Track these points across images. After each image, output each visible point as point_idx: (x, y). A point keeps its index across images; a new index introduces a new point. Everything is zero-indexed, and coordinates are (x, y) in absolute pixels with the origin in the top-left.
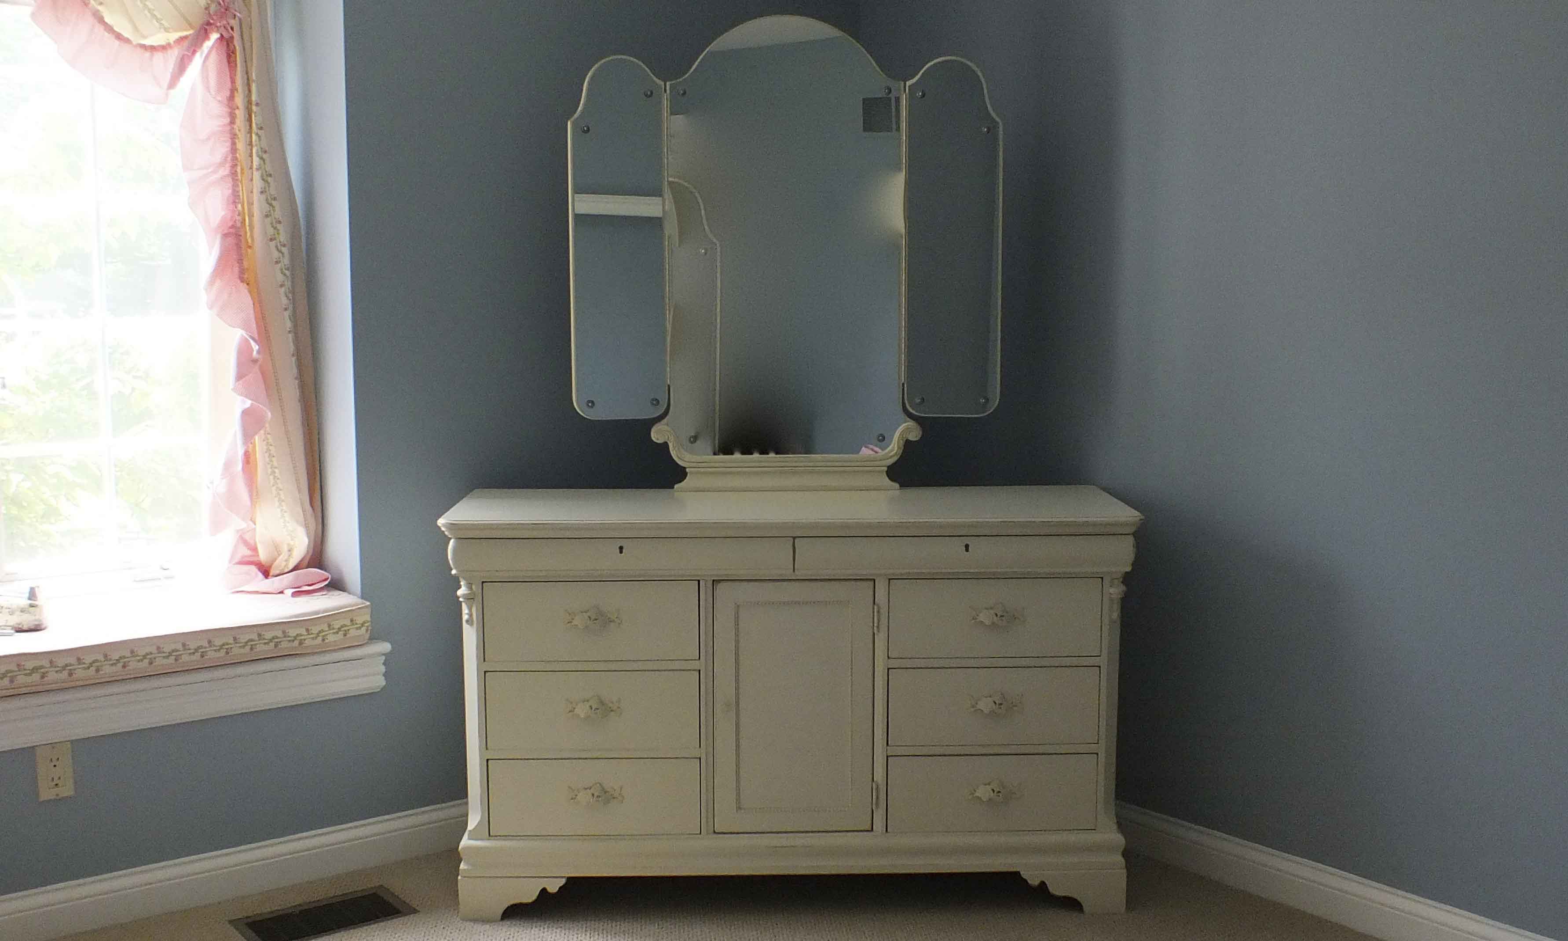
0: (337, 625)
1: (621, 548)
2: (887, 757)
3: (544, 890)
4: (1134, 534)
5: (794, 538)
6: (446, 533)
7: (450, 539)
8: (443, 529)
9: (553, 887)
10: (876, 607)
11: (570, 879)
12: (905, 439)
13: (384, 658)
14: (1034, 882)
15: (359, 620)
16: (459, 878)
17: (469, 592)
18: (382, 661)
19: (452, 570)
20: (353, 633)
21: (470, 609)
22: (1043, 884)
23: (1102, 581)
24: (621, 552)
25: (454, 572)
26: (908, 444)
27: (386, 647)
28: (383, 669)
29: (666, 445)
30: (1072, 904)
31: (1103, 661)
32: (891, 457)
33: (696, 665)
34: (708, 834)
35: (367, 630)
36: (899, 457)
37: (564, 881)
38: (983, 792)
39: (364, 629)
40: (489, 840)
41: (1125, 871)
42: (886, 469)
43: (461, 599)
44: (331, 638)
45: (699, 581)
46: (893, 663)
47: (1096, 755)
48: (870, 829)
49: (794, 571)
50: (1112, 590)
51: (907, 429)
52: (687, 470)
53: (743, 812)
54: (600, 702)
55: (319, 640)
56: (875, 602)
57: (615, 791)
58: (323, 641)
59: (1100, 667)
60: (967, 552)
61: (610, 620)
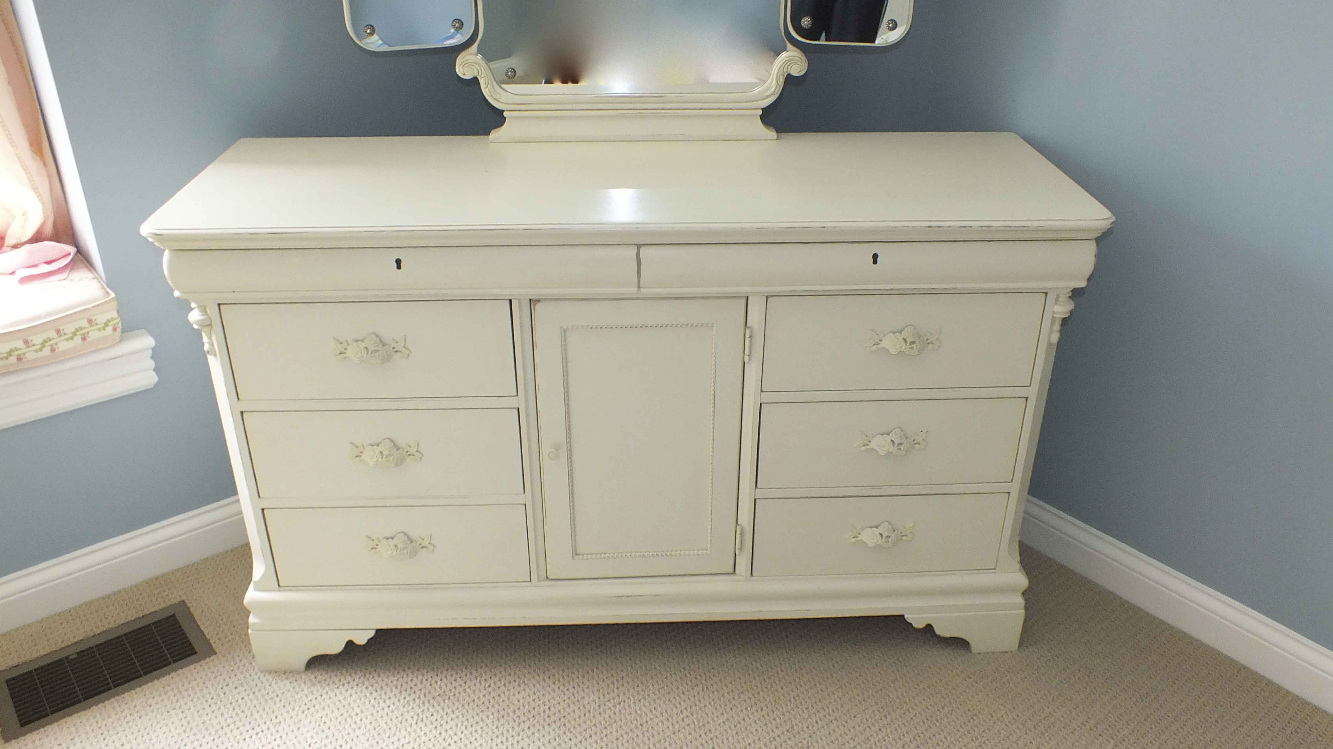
0: (69, 329)
1: (398, 262)
2: (755, 500)
3: (350, 644)
4: (1098, 240)
5: (639, 246)
6: (156, 244)
7: (164, 250)
8: (150, 240)
9: (361, 639)
10: (748, 331)
11: (378, 631)
12: (786, 74)
13: (150, 352)
14: (919, 624)
15: (101, 319)
16: (250, 631)
17: (202, 317)
18: (151, 355)
19: (173, 291)
20: (94, 335)
21: (210, 338)
22: (929, 626)
23: (1046, 296)
24: (399, 267)
25: (177, 294)
26: (790, 80)
27: (149, 341)
29: (475, 81)
30: (960, 644)
31: (1033, 392)
32: (767, 97)
33: (514, 402)
34: (539, 581)
35: (115, 329)
36: (777, 96)
37: (372, 634)
38: (869, 537)
39: (109, 329)
40: (279, 591)
41: (1024, 611)
42: (760, 112)
43: (195, 326)
44: (63, 346)
45: (510, 300)
46: (765, 397)
47: (1007, 494)
48: (731, 571)
49: (639, 287)
50: (1057, 308)
51: (788, 61)
52: (505, 114)
53: (580, 557)
54: (392, 444)
55: (47, 351)
56: (748, 324)
57: (423, 539)
58: (53, 350)
59: (1027, 398)
60: (875, 262)
61: (395, 350)
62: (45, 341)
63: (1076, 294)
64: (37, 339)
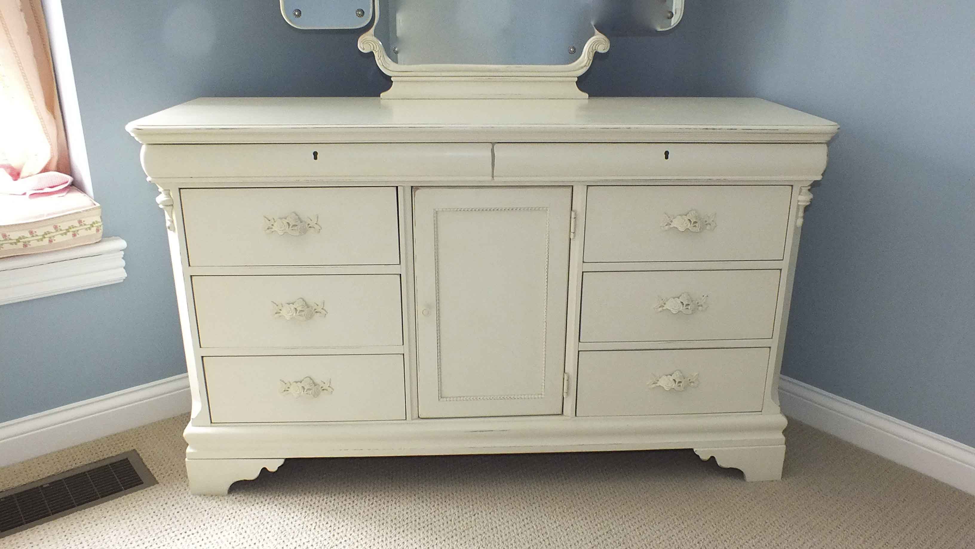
0: (64, 226)
1: (315, 154)
2: (579, 351)
3: (264, 470)
4: (828, 144)
5: (493, 144)
6: (137, 139)
7: (142, 144)
8: (133, 135)
9: (273, 467)
10: (573, 213)
11: (287, 460)
12: (595, 51)
13: (123, 253)
14: (705, 457)
15: (88, 221)
16: (186, 459)
17: (166, 199)
18: (122, 256)
19: (147, 176)
20: (82, 233)
21: (171, 217)
22: (713, 458)
23: (792, 189)
24: (316, 158)
25: (149, 179)
26: (597, 55)
27: (122, 244)
28: (123, 263)
29: (371, 54)
30: (737, 473)
31: (785, 265)
33: (397, 269)
34: (412, 420)
35: (98, 230)
36: (588, 67)
37: (281, 462)
38: (665, 383)
39: (94, 229)
40: (211, 426)
41: (785, 446)
42: (576, 79)
43: (161, 206)
44: (58, 239)
45: (397, 187)
46: (587, 267)
47: (769, 349)
48: (560, 413)
49: (493, 177)
50: (801, 198)
51: (597, 41)
52: (392, 79)
53: (445, 399)
54: (304, 304)
55: (46, 241)
56: (573, 209)
57: (324, 383)
58: (50, 241)
59: (781, 270)
60: (667, 158)
61: (309, 226)
62: (46, 234)
63: (814, 186)
64: (40, 232)
